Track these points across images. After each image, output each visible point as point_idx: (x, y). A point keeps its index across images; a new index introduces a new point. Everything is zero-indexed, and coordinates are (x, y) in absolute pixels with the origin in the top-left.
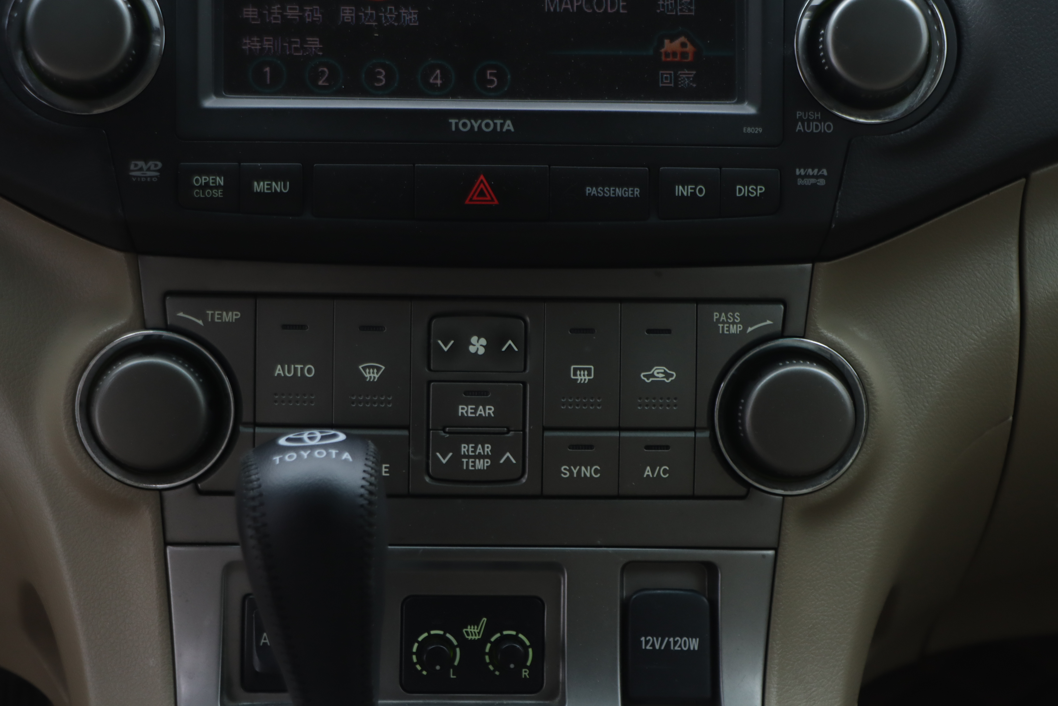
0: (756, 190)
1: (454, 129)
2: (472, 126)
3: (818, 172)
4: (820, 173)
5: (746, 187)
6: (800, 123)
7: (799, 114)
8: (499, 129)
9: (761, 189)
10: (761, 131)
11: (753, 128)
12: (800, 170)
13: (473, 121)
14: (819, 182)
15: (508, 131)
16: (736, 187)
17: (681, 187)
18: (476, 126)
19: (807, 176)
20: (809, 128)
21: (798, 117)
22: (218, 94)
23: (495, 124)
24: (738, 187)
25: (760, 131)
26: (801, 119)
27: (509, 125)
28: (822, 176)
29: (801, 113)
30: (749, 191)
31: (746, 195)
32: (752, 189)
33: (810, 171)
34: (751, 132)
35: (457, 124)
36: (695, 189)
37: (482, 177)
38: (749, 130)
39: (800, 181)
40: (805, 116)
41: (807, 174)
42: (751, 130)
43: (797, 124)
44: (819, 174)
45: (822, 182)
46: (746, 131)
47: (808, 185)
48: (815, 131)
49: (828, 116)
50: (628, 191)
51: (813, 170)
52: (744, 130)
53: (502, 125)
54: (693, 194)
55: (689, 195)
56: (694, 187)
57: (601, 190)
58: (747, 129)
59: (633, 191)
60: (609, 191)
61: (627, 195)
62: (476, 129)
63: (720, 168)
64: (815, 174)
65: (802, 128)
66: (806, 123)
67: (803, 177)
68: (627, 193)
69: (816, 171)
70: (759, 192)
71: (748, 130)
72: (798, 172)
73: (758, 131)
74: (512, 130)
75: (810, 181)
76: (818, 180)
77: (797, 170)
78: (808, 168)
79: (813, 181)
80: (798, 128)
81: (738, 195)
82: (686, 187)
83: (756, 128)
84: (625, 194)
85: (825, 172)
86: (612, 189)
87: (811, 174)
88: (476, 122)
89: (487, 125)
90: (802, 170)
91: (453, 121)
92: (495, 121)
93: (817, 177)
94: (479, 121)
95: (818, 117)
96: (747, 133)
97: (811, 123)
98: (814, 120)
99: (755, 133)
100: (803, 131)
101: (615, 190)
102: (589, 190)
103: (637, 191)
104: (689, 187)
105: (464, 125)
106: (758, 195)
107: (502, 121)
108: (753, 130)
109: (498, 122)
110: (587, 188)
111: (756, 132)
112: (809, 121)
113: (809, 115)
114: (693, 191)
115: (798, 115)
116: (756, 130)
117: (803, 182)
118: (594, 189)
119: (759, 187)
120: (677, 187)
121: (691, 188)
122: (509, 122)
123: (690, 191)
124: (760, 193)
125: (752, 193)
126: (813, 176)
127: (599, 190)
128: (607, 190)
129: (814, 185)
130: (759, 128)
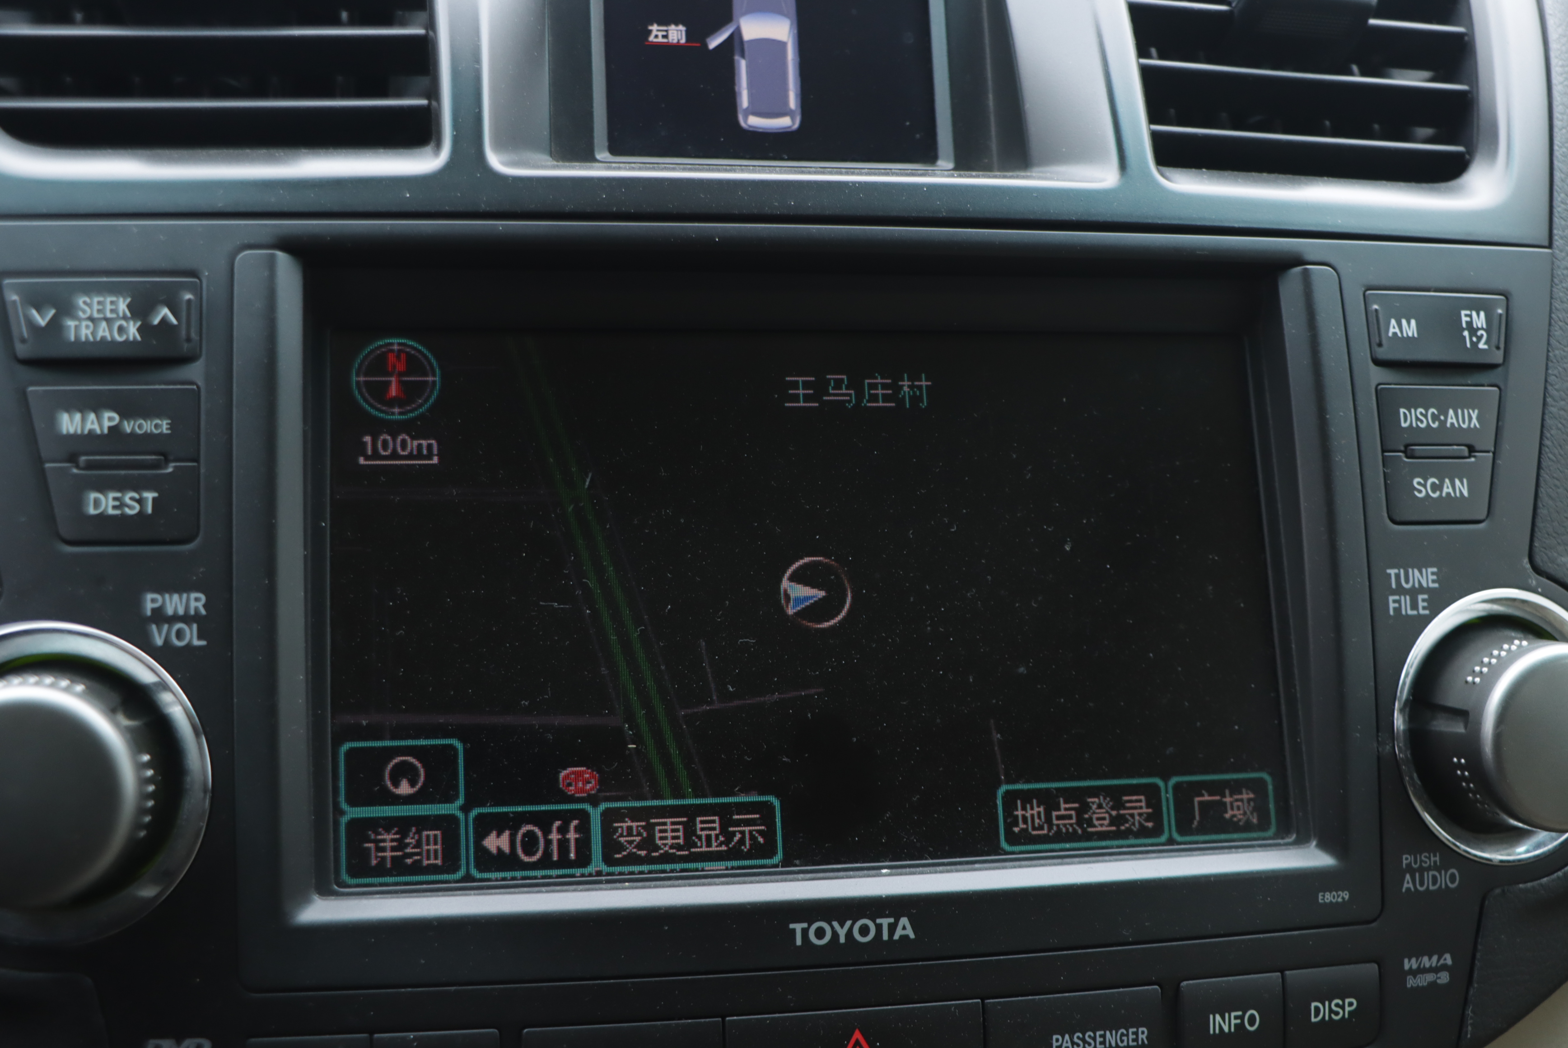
0: (1343, 1008)
1: (799, 942)
2: (835, 935)
3: (1438, 961)
4: (1442, 962)
5: (1327, 1003)
6: (1408, 877)
7: (1407, 859)
8: (885, 937)
9: (1351, 1004)
10: (1347, 897)
11: (1334, 893)
12: (1409, 961)
13: (835, 924)
14: (1440, 978)
15: (904, 938)
16: (1310, 1005)
17: (1218, 1017)
18: (842, 933)
19: (1421, 971)
20: (1422, 884)
21: (1404, 866)
22: (326, 892)
23: (879, 927)
24: (1313, 1004)
25: (1345, 896)
26: (1410, 869)
27: (905, 928)
28: (1445, 967)
29: (1408, 856)
30: (1331, 1011)
31: (1327, 1018)
32: (1337, 1005)
33: (1426, 962)
34: (1331, 901)
35: (805, 932)
36: (1242, 1018)
37: (857, 1035)
38: (1328, 897)
39: (1411, 981)
40: (1416, 863)
41: (1422, 966)
42: (1330, 896)
43: (1404, 877)
44: (1439, 965)
45: (1444, 978)
46: (1323, 899)
47: (1423, 987)
48: (1431, 888)
49: (1451, 857)
50: (1127, 1035)
51: (1430, 959)
52: (1320, 897)
53: (892, 928)
54: (1240, 1027)
55: (1233, 1030)
56: (1240, 1013)
57: (1078, 1038)
58: (1324, 896)
59: (1136, 1033)
60: (1094, 1039)
61: (1125, 1043)
62: (842, 940)
63: (1282, 972)
64: (1434, 965)
65: (1411, 885)
66: (1417, 875)
67: (1414, 973)
68: (1125, 1038)
69: (1435, 958)
70: (1347, 1009)
71: (1326, 896)
72: (1407, 967)
73: (1343, 898)
74: (912, 936)
75: (1426, 978)
76: (1438, 975)
77: (1406, 961)
78: (1423, 955)
79: (1430, 977)
80: (1406, 885)
81: (1313, 1020)
82: (1227, 1015)
83: (1340, 893)
84: (1122, 1041)
85: (1448, 959)
86: (1098, 1033)
87: (1427, 965)
88: (842, 926)
89: (864, 931)
90: (1414, 960)
91: (798, 927)
92: (878, 921)
93: (1435, 970)
94: (848, 923)
95: (1435, 862)
96: (1325, 902)
97: (1426, 874)
98: (1429, 869)
99: (1337, 903)
100: (1413, 889)
101: (1103, 1036)
102: (1057, 1040)
103: (1143, 1033)
104: (1233, 1014)
105: (820, 933)
106: (1346, 1016)
107: (892, 920)
108: (1334, 897)
109: (885, 922)
110: (1055, 1037)
111: (1340, 900)
112: (1422, 870)
113: (1421, 861)
114: (1238, 1021)
115: (1405, 862)
116: (1338, 896)
117: (1415, 981)
118: (1067, 1037)
119: (1347, 1001)
120: (1211, 1017)
121: (1236, 1018)
122: (904, 921)
123: (1233, 1022)
124: (1350, 1012)
125: (1337, 1013)
126: (1431, 970)
127: (1076, 1040)
128: (1090, 1036)
129: (1433, 985)
130: (1343, 892)
